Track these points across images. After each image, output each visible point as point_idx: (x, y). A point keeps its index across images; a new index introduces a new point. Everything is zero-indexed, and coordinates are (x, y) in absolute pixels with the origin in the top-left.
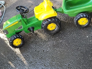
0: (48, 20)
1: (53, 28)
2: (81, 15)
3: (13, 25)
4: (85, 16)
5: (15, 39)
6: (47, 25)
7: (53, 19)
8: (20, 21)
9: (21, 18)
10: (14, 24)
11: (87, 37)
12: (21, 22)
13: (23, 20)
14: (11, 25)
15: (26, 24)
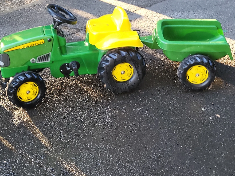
0: (119, 53)
1: (126, 78)
2: (198, 59)
3: (29, 45)
4: (205, 61)
5: (26, 81)
6: (115, 63)
7: (133, 54)
8: (50, 40)
9: (53, 34)
10: (34, 43)
11: (203, 109)
12: (51, 43)
13: (58, 39)
14: (25, 46)
15: (62, 53)
